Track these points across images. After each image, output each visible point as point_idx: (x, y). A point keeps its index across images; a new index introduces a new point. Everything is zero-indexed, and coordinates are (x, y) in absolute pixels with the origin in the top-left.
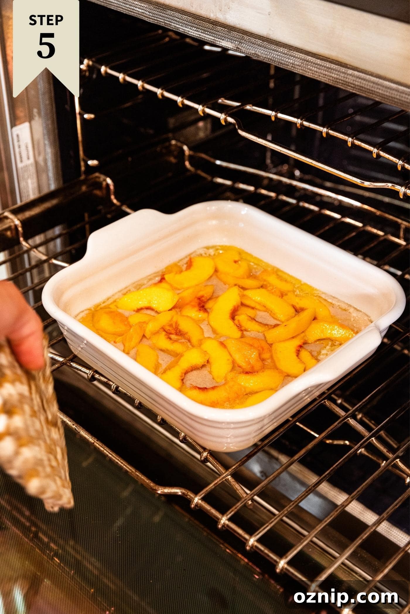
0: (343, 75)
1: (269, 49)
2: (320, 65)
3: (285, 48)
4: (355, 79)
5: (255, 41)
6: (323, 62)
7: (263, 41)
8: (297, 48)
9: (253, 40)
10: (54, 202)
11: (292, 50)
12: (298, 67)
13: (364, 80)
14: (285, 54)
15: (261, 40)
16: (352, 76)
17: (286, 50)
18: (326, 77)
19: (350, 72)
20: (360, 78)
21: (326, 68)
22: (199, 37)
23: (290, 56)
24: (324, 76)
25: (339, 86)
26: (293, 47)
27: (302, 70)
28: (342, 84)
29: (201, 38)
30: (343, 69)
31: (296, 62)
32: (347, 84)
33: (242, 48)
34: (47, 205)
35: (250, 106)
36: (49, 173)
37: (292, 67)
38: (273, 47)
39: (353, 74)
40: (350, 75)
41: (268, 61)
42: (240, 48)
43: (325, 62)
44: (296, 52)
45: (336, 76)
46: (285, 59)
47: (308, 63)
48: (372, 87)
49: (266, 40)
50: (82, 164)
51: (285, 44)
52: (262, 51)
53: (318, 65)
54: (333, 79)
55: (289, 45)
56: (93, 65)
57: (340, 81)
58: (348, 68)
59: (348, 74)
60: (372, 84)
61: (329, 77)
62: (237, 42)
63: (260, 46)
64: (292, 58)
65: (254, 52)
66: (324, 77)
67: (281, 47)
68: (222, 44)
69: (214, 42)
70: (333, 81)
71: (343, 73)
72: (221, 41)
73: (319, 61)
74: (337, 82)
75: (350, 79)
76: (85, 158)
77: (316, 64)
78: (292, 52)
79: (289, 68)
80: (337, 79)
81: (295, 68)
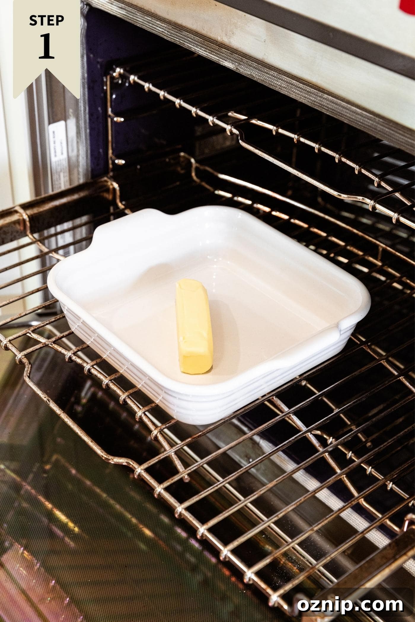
0: (319, 98)
1: (262, 72)
2: (302, 89)
3: (276, 72)
4: (329, 103)
5: (252, 63)
6: (305, 86)
7: (258, 64)
8: (286, 72)
9: (250, 62)
10: (82, 194)
11: (280, 74)
12: (284, 89)
13: (336, 104)
14: (275, 77)
15: (257, 63)
16: (327, 100)
17: (276, 73)
18: (306, 99)
19: (326, 96)
20: (333, 103)
21: (306, 92)
22: (207, 57)
23: (278, 79)
24: (305, 98)
25: (316, 108)
26: (282, 71)
27: (287, 91)
28: (319, 106)
29: (208, 57)
30: (320, 94)
31: (283, 85)
32: (322, 106)
33: (241, 69)
34: (76, 197)
35: (256, 121)
36: (79, 169)
37: (280, 88)
38: (266, 70)
39: (328, 98)
40: (326, 99)
41: (261, 82)
42: (239, 68)
43: (306, 87)
44: (284, 76)
45: (314, 99)
46: (274, 81)
47: (292, 86)
48: (342, 111)
49: (261, 63)
50: (110, 162)
51: (276, 68)
52: (256, 73)
53: (300, 89)
54: (312, 101)
55: (280, 70)
56: (124, 73)
57: (317, 104)
58: (324, 93)
59: (324, 98)
60: (342, 109)
61: (308, 100)
62: (236, 64)
63: (255, 69)
64: (280, 80)
65: (249, 73)
66: (304, 100)
67: (272, 71)
68: (225, 64)
69: (219, 62)
70: (311, 103)
71: (320, 97)
72: (224, 61)
73: (301, 85)
74: (315, 104)
75: (325, 103)
76: (113, 157)
77: (299, 88)
78: (280, 75)
79: (277, 89)
80: (315, 102)
81: (281, 89)
